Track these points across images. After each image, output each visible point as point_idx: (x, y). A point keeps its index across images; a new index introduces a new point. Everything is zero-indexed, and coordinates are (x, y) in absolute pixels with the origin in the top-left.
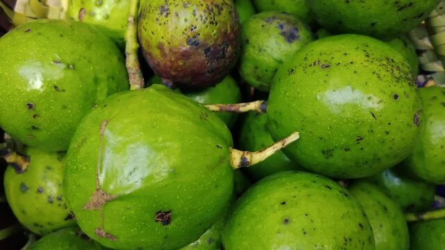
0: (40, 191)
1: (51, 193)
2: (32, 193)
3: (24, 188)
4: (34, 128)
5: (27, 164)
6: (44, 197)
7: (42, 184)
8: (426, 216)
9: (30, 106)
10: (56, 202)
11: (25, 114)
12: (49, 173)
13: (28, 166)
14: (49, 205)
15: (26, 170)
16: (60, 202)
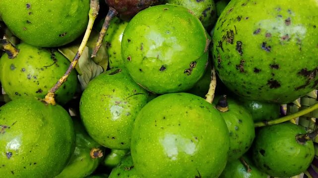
0: (23, 70)
1: (30, 73)
2: (17, 71)
3: (12, 67)
4: (28, 22)
5: (17, 53)
6: (25, 74)
7: (25, 66)
8: (270, 123)
9: (28, 6)
10: (33, 79)
11: (24, 11)
12: (31, 60)
13: (17, 54)
14: (28, 80)
15: (16, 57)
16: (35, 80)
